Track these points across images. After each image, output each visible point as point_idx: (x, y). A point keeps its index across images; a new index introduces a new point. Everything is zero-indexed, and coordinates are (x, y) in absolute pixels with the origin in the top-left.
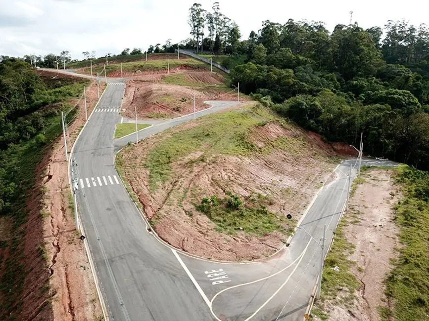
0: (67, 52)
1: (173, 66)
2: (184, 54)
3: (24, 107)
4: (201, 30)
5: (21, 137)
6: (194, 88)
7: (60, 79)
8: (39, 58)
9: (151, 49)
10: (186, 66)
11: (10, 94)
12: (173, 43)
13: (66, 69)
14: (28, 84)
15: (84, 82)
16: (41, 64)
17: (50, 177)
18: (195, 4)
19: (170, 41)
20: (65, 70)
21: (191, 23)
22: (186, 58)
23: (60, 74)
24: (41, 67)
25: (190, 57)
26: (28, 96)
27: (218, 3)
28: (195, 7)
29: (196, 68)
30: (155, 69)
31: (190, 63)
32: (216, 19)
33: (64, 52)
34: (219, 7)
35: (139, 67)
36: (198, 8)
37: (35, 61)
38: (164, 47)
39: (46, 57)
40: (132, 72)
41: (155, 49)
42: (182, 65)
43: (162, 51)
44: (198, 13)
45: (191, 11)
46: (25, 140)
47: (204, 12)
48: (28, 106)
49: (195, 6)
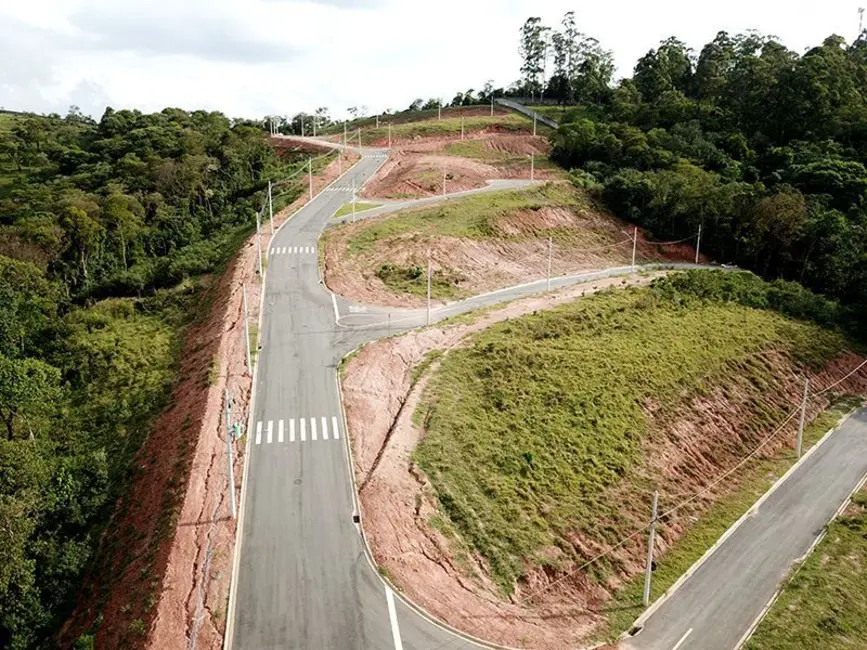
0: (326, 109)
1: (475, 128)
2: (507, 107)
3: (247, 187)
4: (541, 64)
5: (238, 220)
6: (487, 161)
7: (303, 151)
8: (283, 120)
9: (457, 99)
10: (498, 128)
11: (233, 169)
12: (496, 87)
13: (317, 135)
14: (257, 157)
15: (332, 154)
16: (285, 130)
17: (252, 245)
18: (531, 19)
19: (491, 83)
20: (314, 137)
21: (523, 51)
22: (505, 112)
23: (305, 144)
24: (285, 134)
25: (515, 110)
26: (255, 173)
27: (572, 13)
28: (530, 25)
29: (513, 130)
30: (445, 132)
31: (508, 122)
32: (569, 43)
33: (321, 110)
34: (574, 20)
35: (420, 131)
36: (536, 24)
37: (278, 125)
38: (482, 94)
39: (295, 119)
40: (408, 138)
41: (463, 98)
42: (491, 126)
43: (475, 102)
44: (536, 34)
45: (522, 32)
46: (242, 222)
47: (547, 31)
48: (252, 186)
49: (530, 22)
